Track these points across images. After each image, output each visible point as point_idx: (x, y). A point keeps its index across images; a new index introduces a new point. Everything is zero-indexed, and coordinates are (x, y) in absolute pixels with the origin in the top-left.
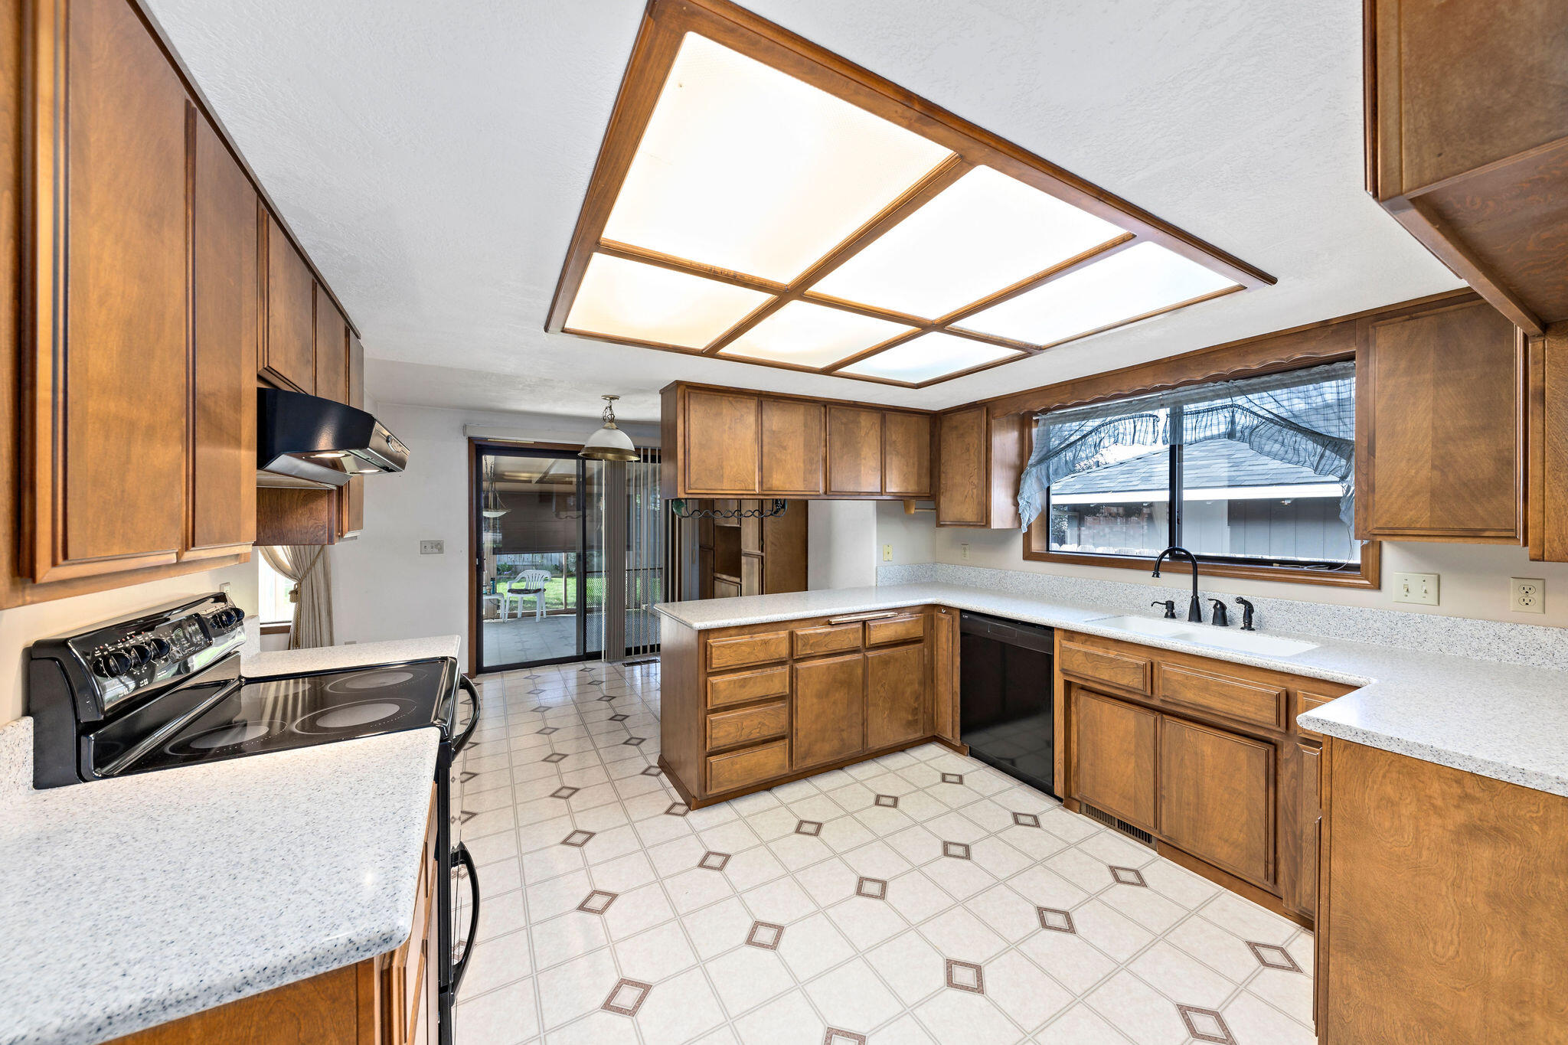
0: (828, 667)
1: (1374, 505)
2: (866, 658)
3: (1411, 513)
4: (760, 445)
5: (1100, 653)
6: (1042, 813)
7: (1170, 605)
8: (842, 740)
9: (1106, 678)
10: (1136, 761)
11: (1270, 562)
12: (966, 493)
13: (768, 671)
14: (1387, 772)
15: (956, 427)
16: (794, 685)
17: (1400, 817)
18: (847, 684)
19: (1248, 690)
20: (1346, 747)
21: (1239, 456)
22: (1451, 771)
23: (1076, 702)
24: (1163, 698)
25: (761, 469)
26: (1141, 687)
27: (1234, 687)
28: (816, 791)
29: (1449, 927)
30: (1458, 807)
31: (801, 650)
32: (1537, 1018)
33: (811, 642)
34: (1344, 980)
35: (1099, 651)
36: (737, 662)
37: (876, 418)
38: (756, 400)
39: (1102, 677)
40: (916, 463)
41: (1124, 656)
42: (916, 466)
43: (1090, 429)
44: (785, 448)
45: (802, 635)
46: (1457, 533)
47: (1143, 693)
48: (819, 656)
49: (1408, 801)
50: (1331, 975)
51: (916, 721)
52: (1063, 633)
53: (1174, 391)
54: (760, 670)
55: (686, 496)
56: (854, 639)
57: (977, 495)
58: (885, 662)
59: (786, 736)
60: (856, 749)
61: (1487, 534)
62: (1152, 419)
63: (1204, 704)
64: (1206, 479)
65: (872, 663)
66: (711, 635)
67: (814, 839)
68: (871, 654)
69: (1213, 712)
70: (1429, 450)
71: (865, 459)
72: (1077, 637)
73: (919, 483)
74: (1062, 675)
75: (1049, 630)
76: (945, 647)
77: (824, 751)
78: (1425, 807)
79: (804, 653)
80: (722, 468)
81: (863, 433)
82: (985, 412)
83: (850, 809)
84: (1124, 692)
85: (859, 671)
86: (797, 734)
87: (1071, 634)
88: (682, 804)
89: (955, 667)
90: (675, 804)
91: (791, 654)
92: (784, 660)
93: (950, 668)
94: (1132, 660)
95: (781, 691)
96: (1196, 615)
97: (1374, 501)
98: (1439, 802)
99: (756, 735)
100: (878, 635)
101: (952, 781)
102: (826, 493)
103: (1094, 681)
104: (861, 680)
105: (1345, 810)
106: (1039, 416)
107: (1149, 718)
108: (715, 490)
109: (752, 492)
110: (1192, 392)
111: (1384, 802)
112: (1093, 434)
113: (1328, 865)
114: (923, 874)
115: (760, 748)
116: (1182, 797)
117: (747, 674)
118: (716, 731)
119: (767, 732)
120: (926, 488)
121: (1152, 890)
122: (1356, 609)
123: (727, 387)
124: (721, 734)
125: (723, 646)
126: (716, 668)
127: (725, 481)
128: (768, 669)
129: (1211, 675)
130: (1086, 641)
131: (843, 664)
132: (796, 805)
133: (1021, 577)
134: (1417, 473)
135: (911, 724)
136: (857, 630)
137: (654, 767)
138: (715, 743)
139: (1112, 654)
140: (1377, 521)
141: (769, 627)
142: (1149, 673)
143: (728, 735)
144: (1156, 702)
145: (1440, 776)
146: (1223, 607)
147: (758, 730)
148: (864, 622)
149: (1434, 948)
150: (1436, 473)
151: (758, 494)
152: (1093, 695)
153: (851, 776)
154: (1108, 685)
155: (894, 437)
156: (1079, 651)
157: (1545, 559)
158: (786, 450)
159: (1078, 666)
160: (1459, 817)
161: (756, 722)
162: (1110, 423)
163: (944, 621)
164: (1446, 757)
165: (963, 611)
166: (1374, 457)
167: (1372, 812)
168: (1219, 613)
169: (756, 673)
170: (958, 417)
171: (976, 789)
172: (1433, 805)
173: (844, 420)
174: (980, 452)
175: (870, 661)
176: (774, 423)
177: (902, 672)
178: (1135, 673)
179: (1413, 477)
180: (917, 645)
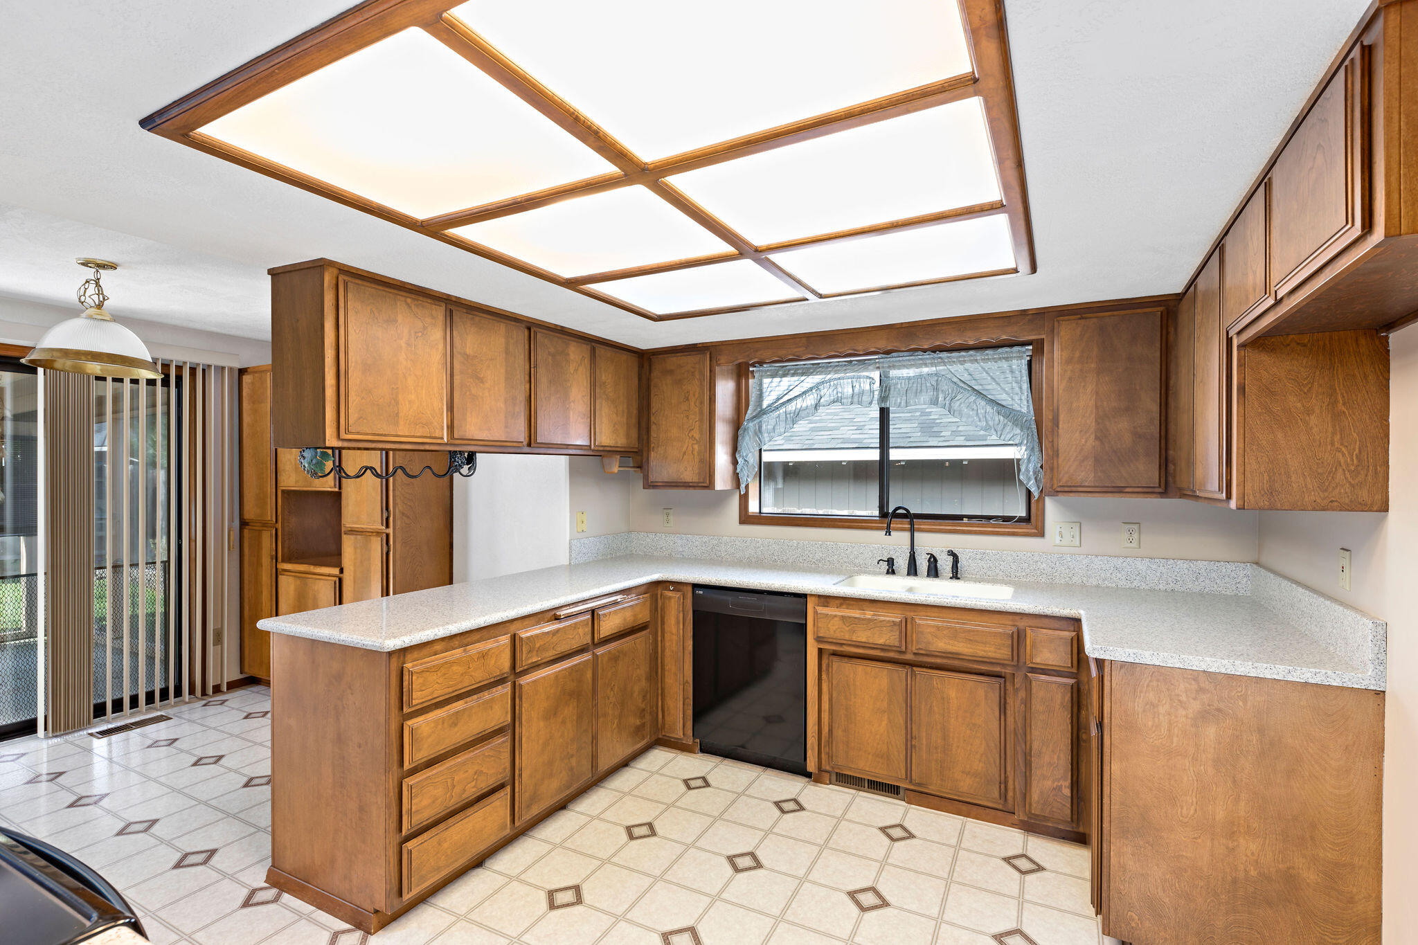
0: (557, 676)
1: (1058, 468)
2: (595, 657)
3: (1083, 474)
4: (449, 372)
5: (857, 616)
6: (799, 794)
7: (890, 562)
8: (571, 769)
9: (864, 640)
10: (888, 718)
11: (960, 517)
12: (684, 449)
13: (486, 695)
14: (1150, 681)
15: (671, 372)
16: (517, 708)
17: (1159, 715)
18: (575, 694)
19: (990, 633)
20: (1121, 667)
21: (859, 420)
22: (1191, 672)
23: (827, 670)
24: (916, 651)
25: (451, 408)
26: (897, 644)
27: (977, 631)
28: (547, 847)
29: (1190, 792)
30: (1195, 699)
31: (527, 659)
32: (1241, 840)
33: (537, 645)
34: (1122, 861)
35: (856, 613)
36: (448, 690)
37: (585, 348)
38: (444, 307)
39: (859, 639)
40: (626, 411)
41: (879, 615)
42: (625, 415)
43: (810, 385)
44: (482, 380)
45: (528, 638)
46: (1110, 490)
47: (899, 649)
48: (544, 663)
49: (1164, 702)
50: (1112, 860)
51: (643, 725)
52: (817, 599)
53: (889, 356)
54: (475, 696)
55: (339, 444)
56: (583, 637)
57: (699, 453)
58: (614, 658)
59: (509, 783)
60: (587, 776)
61: (1127, 490)
62: (868, 381)
63: (954, 651)
64: (840, 441)
65: (602, 660)
66: (409, 657)
67: (578, 909)
68: (600, 651)
69: (961, 657)
70: (1094, 424)
71: (574, 402)
72: (832, 602)
73: (628, 436)
74: (816, 644)
75: (802, 597)
76: (674, 630)
77: (551, 791)
78: (1175, 704)
79: (530, 661)
80: (397, 403)
81: (572, 369)
82: (708, 356)
83: (604, 855)
84: (878, 651)
85: (589, 675)
86: (520, 775)
87: (825, 599)
88: (348, 931)
89: (686, 652)
90: (336, 935)
91: (513, 667)
92: (506, 675)
93: (680, 654)
94: (888, 619)
95: (501, 721)
96: (913, 570)
97: (1058, 464)
98: (1184, 698)
99: (471, 791)
100: (608, 626)
101: (698, 785)
102: (529, 445)
103: (850, 645)
104: (591, 687)
105: (1121, 720)
106: (755, 367)
107: (902, 672)
108: (385, 435)
109: (439, 441)
110: (904, 358)
111: (1148, 706)
112: (814, 391)
113: (1109, 768)
114: (726, 901)
115: (476, 807)
116: (931, 742)
117: (459, 705)
118: (416, 801)
119: (484, 784)
120: (634, 443)
121: (920, 839)
122: (1029, 554)
123: (401, 282)
124: (425, 802)
125: (427, 670)
126: (417, 705)
127: (401, 423)
128: (486, 693)
129: (958, 623)
130: (841, 605)
131: (571, 668)
132: (530, 872)
133: (737, 542)
134: (1086, 442)
135: (638, 731)
136: (583, 623)
137: (261, 889)
138: (416, 820)
139: (869, 614)
140: (1060, 481)
141: (485, 633)
142: (904, 629)
143: (434, 802)
144: (909, 657)
145: (1184, 678)
146: (936, 560)
147: (474, 783)
148: (593, 611)
149: (1181, 812)
150: (1097, 443)
151: (446, 444)
152: (846, 660)
153: (582, 813)
154: (864, 647)
155: (603, 378)
156: (835, 616)
157: (1246, 508)
158: (482, 382)
159: (835, 631)
160: (1196, 706)
161: (471, 772)
162: (830, 381)
163: (673, 601)
164: (1188, 662)
165: (696, 586)
166: (1058, 428)
167: (1140, 716)
168: (932, 565)
169: (472, 701)
170: (673, 361)
171: (727, 788)
172: (1180, 701)
173: (552, 350)
174: (702, 403)
175: (600, 659)
176: (468, 345)
177: (630, 669)
178: (892, 631)
179: (1083, 445)
180: (644, 632)
